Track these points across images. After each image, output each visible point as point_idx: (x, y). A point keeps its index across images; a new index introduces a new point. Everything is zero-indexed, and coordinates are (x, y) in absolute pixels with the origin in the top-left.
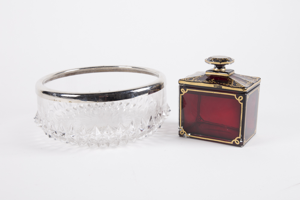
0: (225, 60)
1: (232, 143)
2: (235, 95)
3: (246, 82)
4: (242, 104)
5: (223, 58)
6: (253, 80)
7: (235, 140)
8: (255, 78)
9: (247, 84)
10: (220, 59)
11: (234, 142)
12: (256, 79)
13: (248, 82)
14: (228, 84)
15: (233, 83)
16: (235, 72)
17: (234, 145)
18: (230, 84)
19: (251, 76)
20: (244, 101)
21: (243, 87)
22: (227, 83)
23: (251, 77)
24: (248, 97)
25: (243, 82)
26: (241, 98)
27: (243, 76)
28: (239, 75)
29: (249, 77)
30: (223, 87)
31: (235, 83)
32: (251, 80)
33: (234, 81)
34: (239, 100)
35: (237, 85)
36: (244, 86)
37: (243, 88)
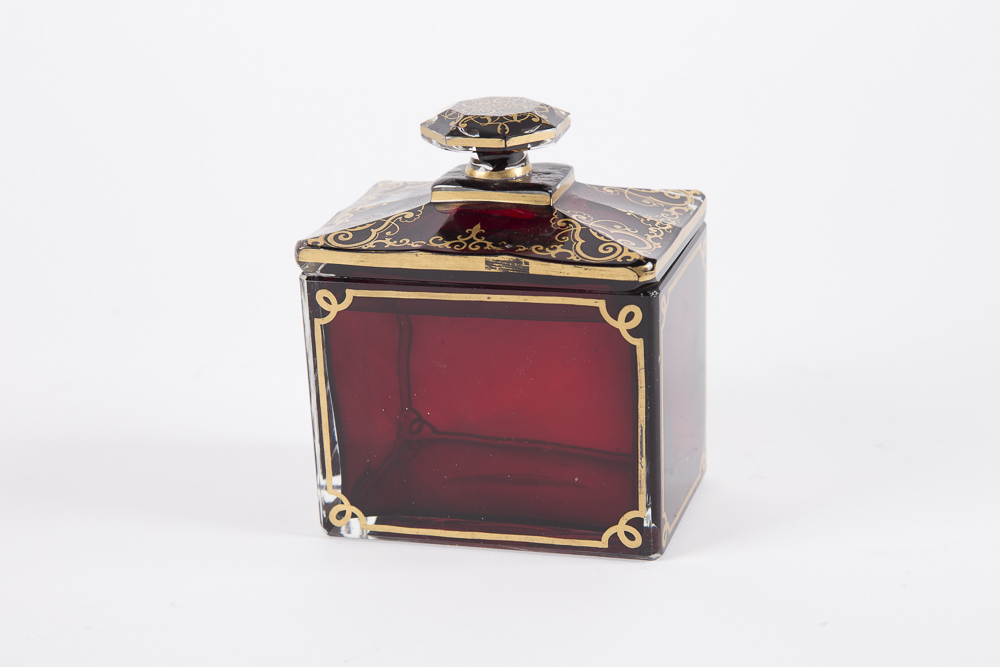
0: (525, 123)
1: (604, 543)
2: (601, 304)
3: (640, 225)
4: (639, 343)
5: (514, 112)
6: (672, 210)
7: (621, 528)
8: (678, 196)
9: (650, 237)
10: (502, 119)
11: (614, 538)
12: (683, 200)
13: (653, 223)
14: (559, 249)
15: (581, 241)
16: (581, 176)
17: (616, 550)
18: (569, 246)
19: (656, 187)
20: (648, 330)
21: (634, 257)
22: (548, 243)
23: (660, 195)
24: (666, 307)
25: (628, 231)
26: (630, 317)
27: (620, 193)
28: (601, 188)
29: (648, 193)
30: (536, 268)
31: (592, 242)
32: (660, 209)
33: (586, 232)
34: (621, 325)
35: (601, 249)
36: (641, 252)
37: (639, 263)
